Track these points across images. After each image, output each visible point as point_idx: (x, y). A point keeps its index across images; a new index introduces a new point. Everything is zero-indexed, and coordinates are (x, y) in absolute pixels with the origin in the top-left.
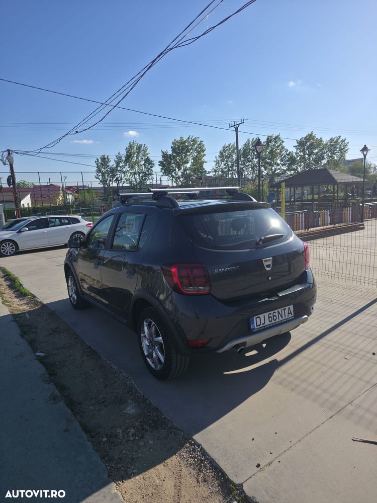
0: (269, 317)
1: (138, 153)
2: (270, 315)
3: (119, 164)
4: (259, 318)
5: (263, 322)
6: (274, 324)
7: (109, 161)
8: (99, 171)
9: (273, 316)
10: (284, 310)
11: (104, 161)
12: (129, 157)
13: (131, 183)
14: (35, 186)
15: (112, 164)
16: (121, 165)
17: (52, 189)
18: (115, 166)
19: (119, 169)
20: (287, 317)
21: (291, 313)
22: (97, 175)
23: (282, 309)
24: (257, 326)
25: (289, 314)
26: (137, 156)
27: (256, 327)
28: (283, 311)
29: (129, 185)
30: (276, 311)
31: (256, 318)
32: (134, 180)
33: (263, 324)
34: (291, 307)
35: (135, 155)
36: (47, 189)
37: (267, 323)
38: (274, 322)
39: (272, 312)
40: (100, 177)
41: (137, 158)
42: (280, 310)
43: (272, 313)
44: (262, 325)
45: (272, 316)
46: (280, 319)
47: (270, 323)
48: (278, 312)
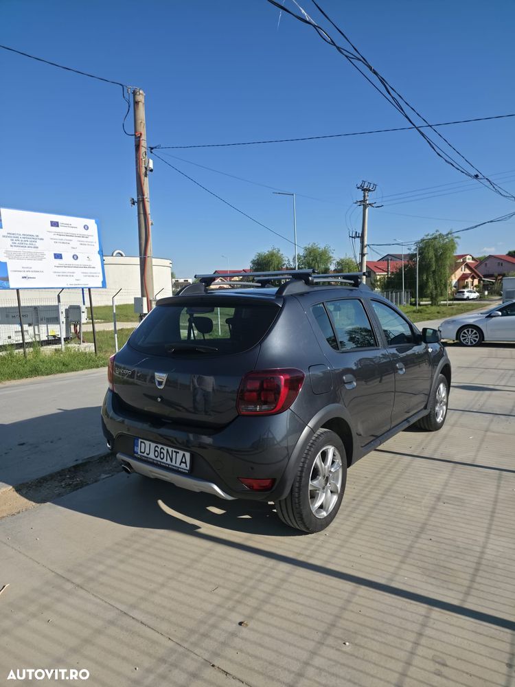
0: (155, 451)
2: (157, 449)
4: (144, 444)
5: (147, 450)
6: (159, 463)
9: (161, 452)
10: (177, 453)
20: (178, 465)
21: (185, 463)
23: (174, 450)
25: (182, 462)
27: (139, 453)
28: (174, 454)
30: (165, 448)
31: (141, 442)
34: (188, 455)
37: (152, 455)
38: (160, 460)
39: (160, 446)
42: (170, 450)
43: (160, 448)
44: (145, 455)
45: (159, 450)
46: (169, 462)
47: (155, 458)
48: (168, 452)
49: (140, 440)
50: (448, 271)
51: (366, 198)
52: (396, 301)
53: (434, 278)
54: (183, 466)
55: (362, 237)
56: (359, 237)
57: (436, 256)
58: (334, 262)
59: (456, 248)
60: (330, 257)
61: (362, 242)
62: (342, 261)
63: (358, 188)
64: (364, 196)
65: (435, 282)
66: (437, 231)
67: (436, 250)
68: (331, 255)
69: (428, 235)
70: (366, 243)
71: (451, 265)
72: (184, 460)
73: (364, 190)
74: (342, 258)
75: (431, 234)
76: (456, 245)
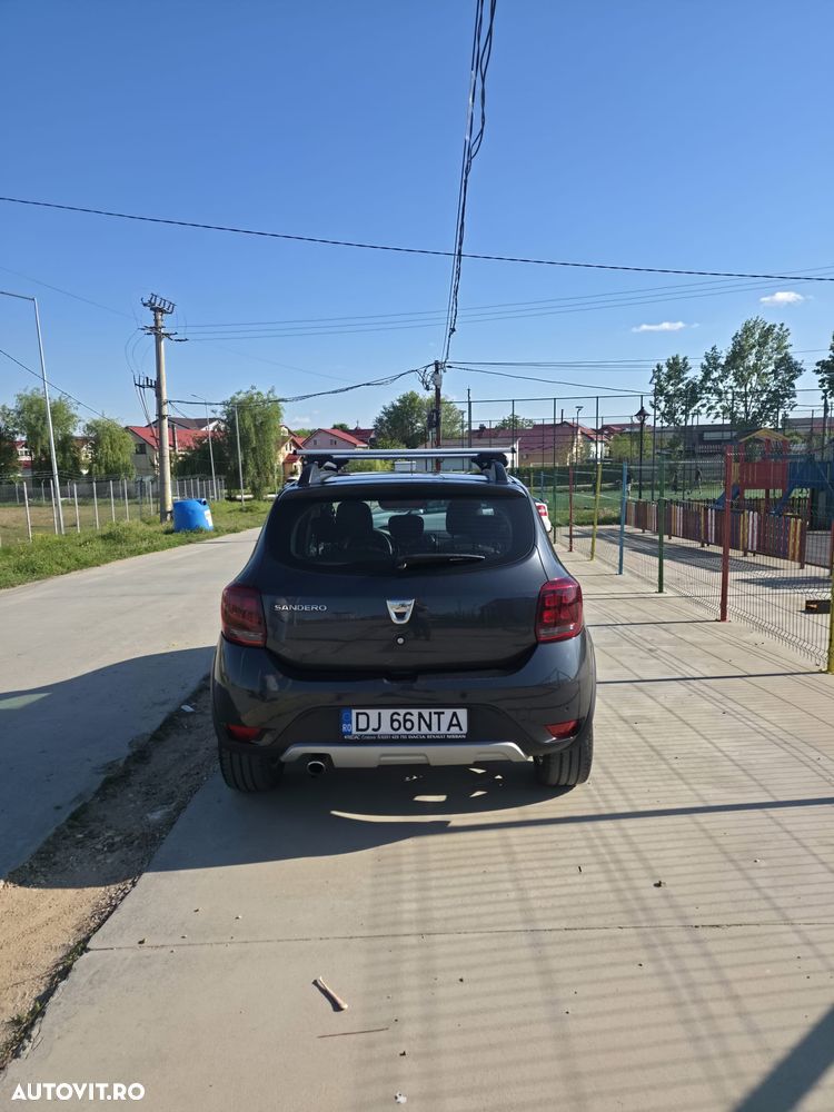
0: (392, 721)
1: (762, 344)
2: (395, 717)
3: (711, 372)
4: (364, 717)
5: (374, 724)
6: (405, 737)
7: (686, 367)
8: (659, 391)
9: (405, 721)
10: (439, 714)
11: (676, 368)
12: (737, 356)
13: (733, 417)
14: (535, 426)
15: (694, 374)
16: (715, 375)
17: (562, 432)
18: (700, 378)
19: (709, 384)
20: (444, 730)
21: (459, 725)
22: (656, 400)
23: (433, 711)
24: (358, 729)
25: (451, 725)
26: (758, 351)
27: (354, 731)
28: (435, 717)
29: (728, 422)
30: (415, 712)
31: (358, 714)
32: (742, 409)
33: (374, 730)
34: (462, 714)
35: (754, 351)
36: (551, 432)
37: (386, 729)
38: (406, 732)
39: (402, 712)
40: (662, 405)
41: (759, 358)
42: (425, 713)
43: (402, 714)
44: (370, 731)
45: (401, 718)
46: (424, 730)
47: (394, 732)
48: (420, 716)
49: (354, 712)
50: (273, 447)
51: (160, 323)
52: (189, 494)
53: (256, 460)
54: (455, 730)
55: (157, 387)
56: (151, 386)
57: (255, 425)
58: (81, 424)
59: (281, 416)
60: (73, 416)
61: (159, 395)
62: (96, 422)
63: (145, 305)
64: (156, 321)
65: (257, 465)
66: (253, 388)
67: (254, 417)
68: (73, 411)
69: (239, 393)
70: (165, 397)
71: (277, 442)
72: (455, 722)
73: (156, 310)
74: (97, 418)
75: (245, 391)
76: (282, 411)
